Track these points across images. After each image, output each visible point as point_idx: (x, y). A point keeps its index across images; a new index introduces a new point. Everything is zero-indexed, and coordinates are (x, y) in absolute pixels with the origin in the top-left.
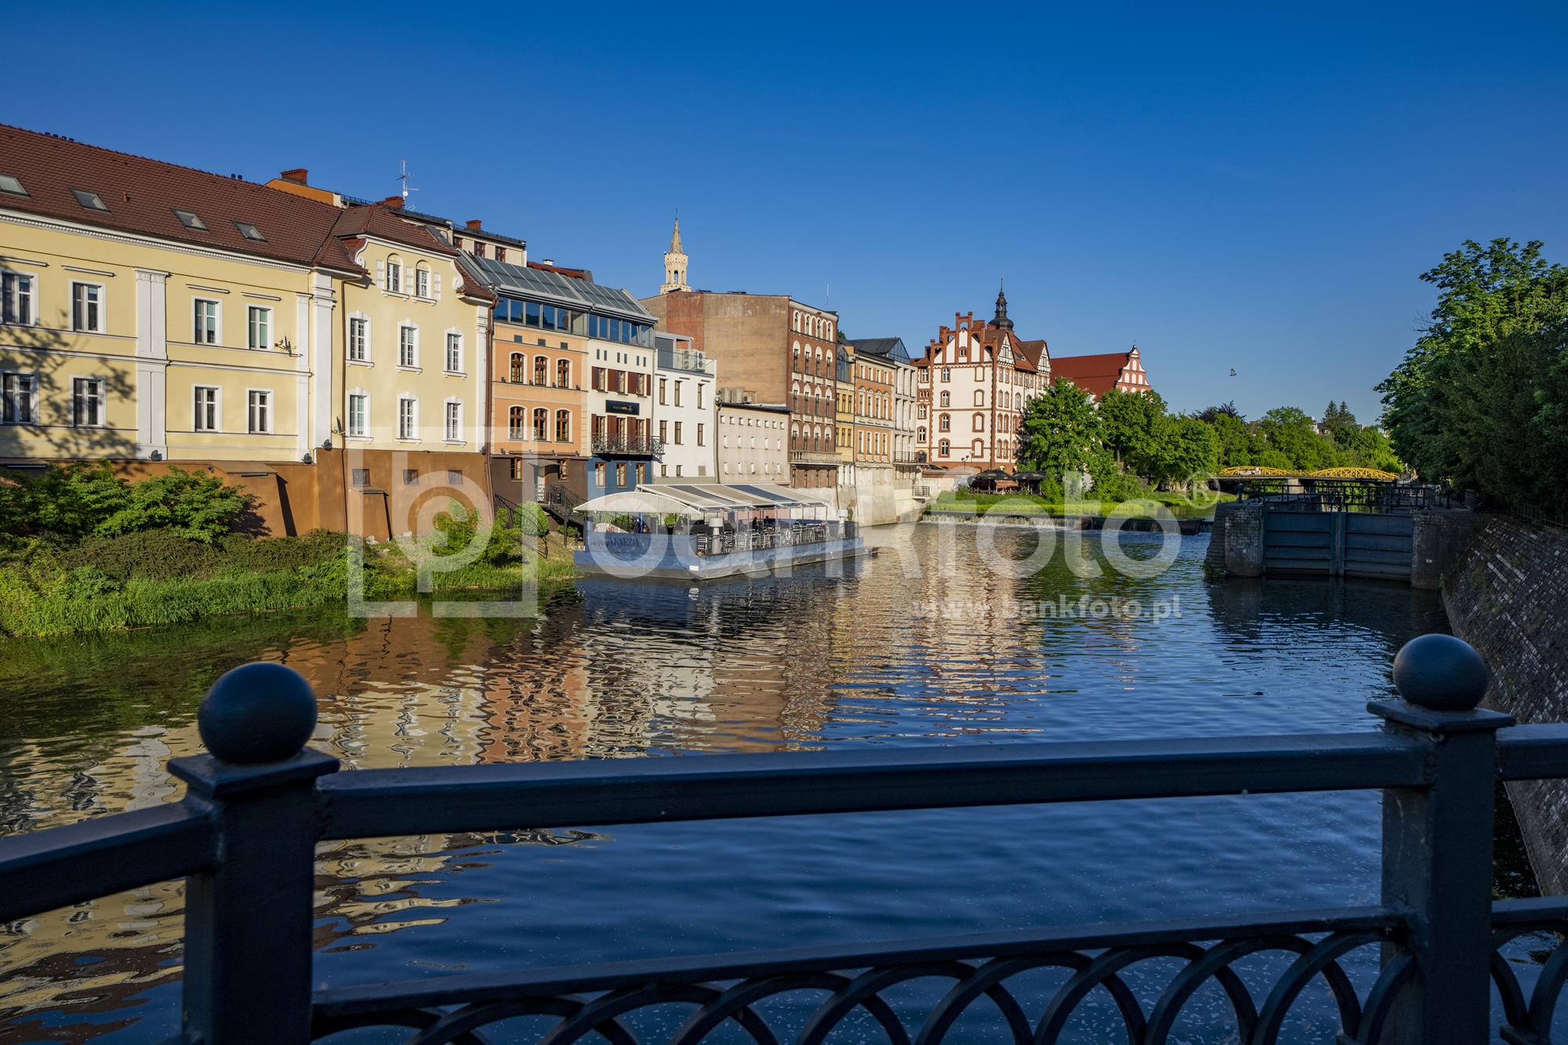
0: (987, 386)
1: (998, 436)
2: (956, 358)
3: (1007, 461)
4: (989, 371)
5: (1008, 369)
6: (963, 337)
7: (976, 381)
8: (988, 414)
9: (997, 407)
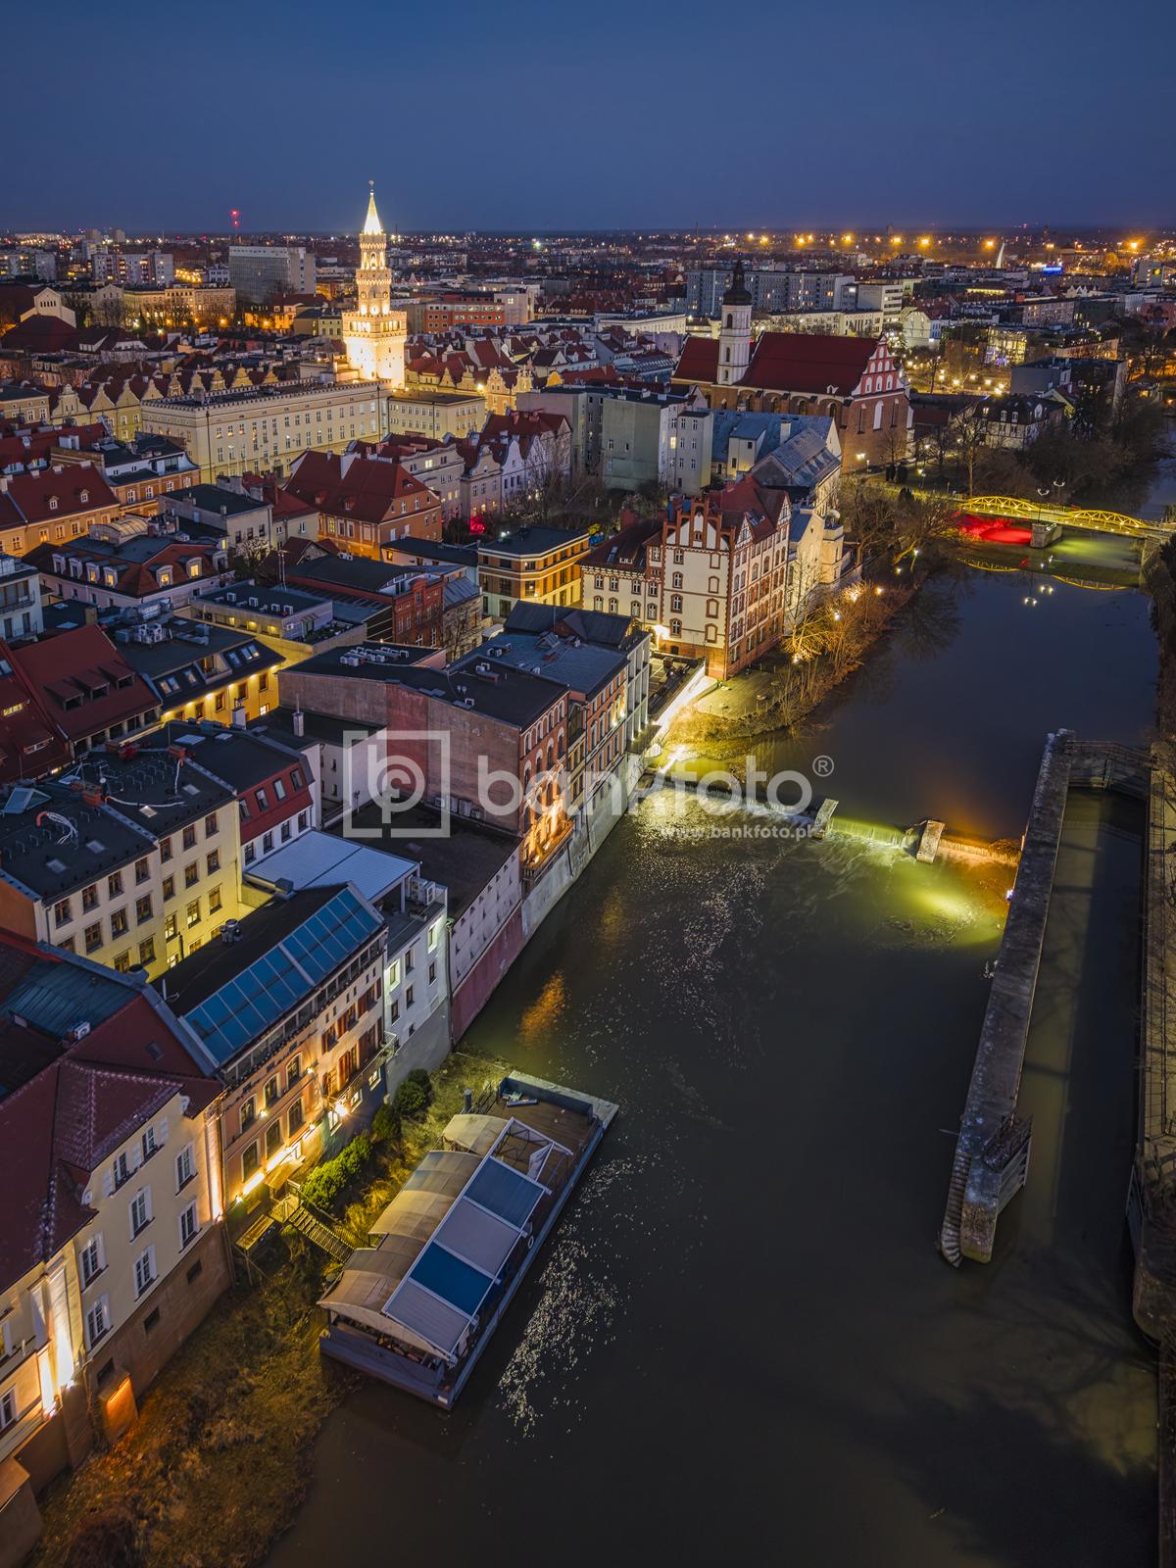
0: (723, 574)
1: (733, 620)
2: (691, 542)
4: (725, 560)
5: (746, 547)
6: (699, 521)
7: (711, 567)
8: (723, 603)
9: (733, 593)
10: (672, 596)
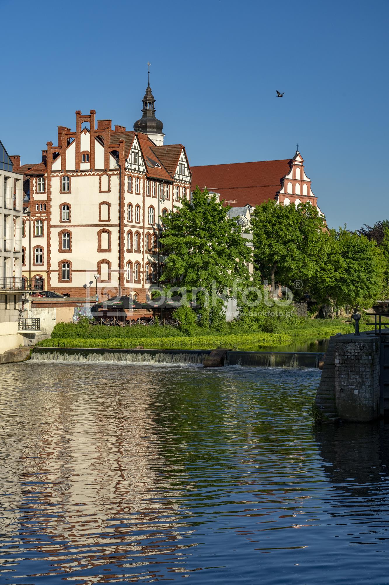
0: (113, 198)
1: (128, 256)
2: (78, 164)
3: (140, 286)
4: (115, 180)
5: (138, 178)
6: (85, 139)
7: (101, 191)
8: (115, 231)
9: (126, 222)
10: (60, 233)
